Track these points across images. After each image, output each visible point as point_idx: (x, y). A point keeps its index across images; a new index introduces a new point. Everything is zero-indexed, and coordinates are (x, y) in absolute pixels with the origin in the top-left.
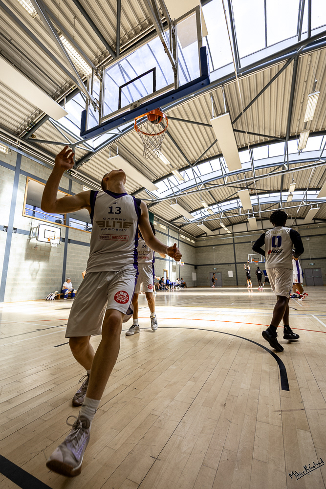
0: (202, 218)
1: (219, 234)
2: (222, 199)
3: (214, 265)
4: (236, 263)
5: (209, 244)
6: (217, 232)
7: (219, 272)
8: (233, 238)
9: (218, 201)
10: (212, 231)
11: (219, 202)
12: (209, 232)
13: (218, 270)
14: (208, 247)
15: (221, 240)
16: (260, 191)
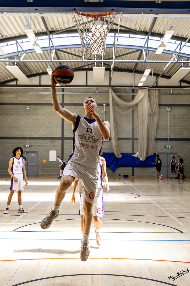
0: (18, 54)
1: (40, 85)
2: (58, 27)
3: (26, 138)
4: (63, 138)
5: (20, 100)
6: (35, 81)
7: (33, 152)
8: (63, 95)
9: (50, 30)
10: (29, 76)
11: (52, 32)
12: (22, 79)
13: (33, 149)
14: (17, 106)
15: (42, 95)
16: (118, 28)
